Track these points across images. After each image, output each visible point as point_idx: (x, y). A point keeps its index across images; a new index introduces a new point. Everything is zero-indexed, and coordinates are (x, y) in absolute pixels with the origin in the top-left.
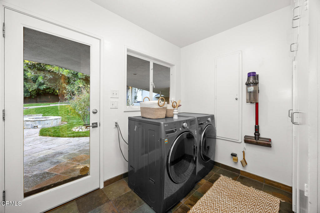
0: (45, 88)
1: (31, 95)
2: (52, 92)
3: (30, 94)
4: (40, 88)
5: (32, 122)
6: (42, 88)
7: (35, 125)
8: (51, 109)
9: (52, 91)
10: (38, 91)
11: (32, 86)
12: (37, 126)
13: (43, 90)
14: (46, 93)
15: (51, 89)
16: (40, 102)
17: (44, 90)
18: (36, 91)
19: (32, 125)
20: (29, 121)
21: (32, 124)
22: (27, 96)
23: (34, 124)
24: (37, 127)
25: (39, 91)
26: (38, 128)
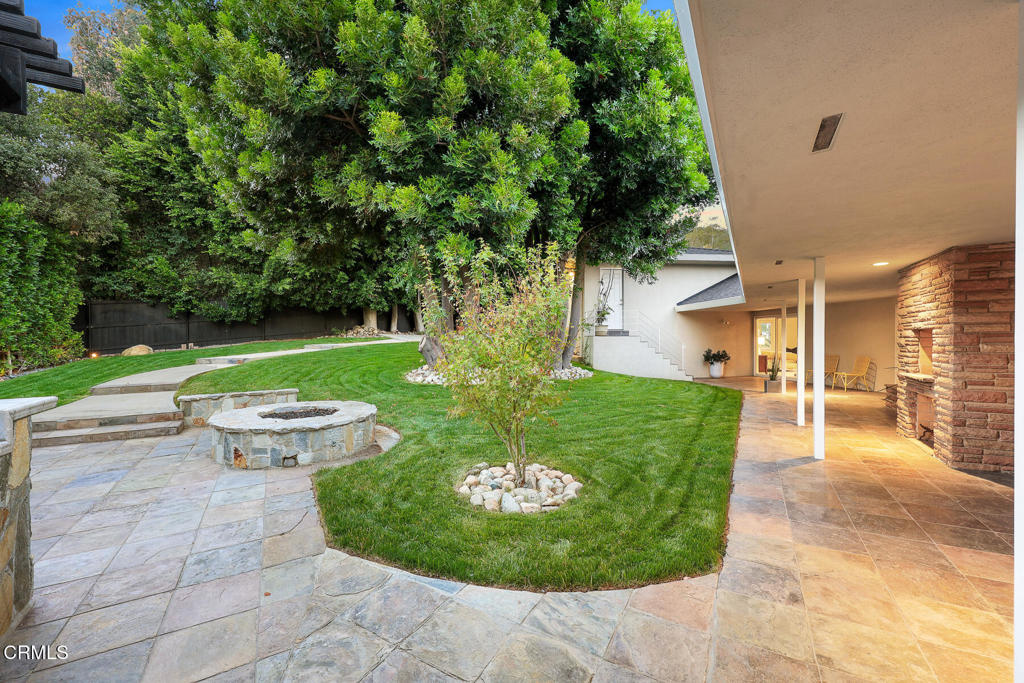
0: (287, 287)
1: (248, 314)
2: (307, 302)
3: (248, 310)
4: (273, 288)
5: (276, 437)
6: (280, 288)
7: (285, 452)
8: (314, 363)
9: (309, 300)
10: (268, 300)
11: (251, 285)
12: (294, 458)
13: (281, 297)
14: (291, 306)
15: (306, 292)
16: (275, 337)
17: (287, 294)
18: (264, 301)
19: (273, 450)
20: (264, 432)
21: (278, 447)
22: (239, 319)
23: (284, 448)
24: (292, 462)
25: (270, 302)
26: (297, 463)
